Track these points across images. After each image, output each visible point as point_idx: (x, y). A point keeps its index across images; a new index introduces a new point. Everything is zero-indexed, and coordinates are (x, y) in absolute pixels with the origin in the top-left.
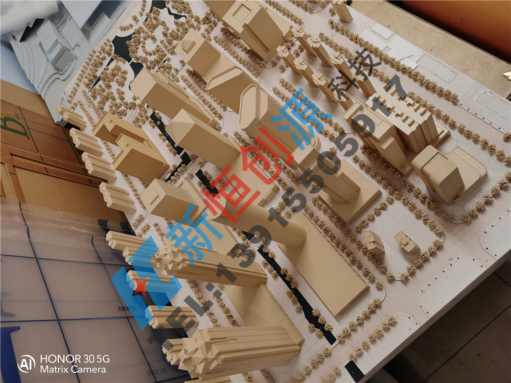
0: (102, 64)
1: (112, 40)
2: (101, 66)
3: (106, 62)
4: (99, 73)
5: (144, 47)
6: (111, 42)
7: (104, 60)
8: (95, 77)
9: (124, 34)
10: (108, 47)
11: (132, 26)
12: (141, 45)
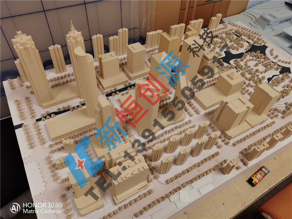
0: (249, 39)
1: (266, 45)
2: (248, 38)
3: (250, 41)
4: (243, 37)
5: (252, 60)
6: (264, 44)
7: (251, 40)
8: (241, 35)
9: (267, 51)
10: (260, 42)
11: (272, 55)
12: (255, 58)
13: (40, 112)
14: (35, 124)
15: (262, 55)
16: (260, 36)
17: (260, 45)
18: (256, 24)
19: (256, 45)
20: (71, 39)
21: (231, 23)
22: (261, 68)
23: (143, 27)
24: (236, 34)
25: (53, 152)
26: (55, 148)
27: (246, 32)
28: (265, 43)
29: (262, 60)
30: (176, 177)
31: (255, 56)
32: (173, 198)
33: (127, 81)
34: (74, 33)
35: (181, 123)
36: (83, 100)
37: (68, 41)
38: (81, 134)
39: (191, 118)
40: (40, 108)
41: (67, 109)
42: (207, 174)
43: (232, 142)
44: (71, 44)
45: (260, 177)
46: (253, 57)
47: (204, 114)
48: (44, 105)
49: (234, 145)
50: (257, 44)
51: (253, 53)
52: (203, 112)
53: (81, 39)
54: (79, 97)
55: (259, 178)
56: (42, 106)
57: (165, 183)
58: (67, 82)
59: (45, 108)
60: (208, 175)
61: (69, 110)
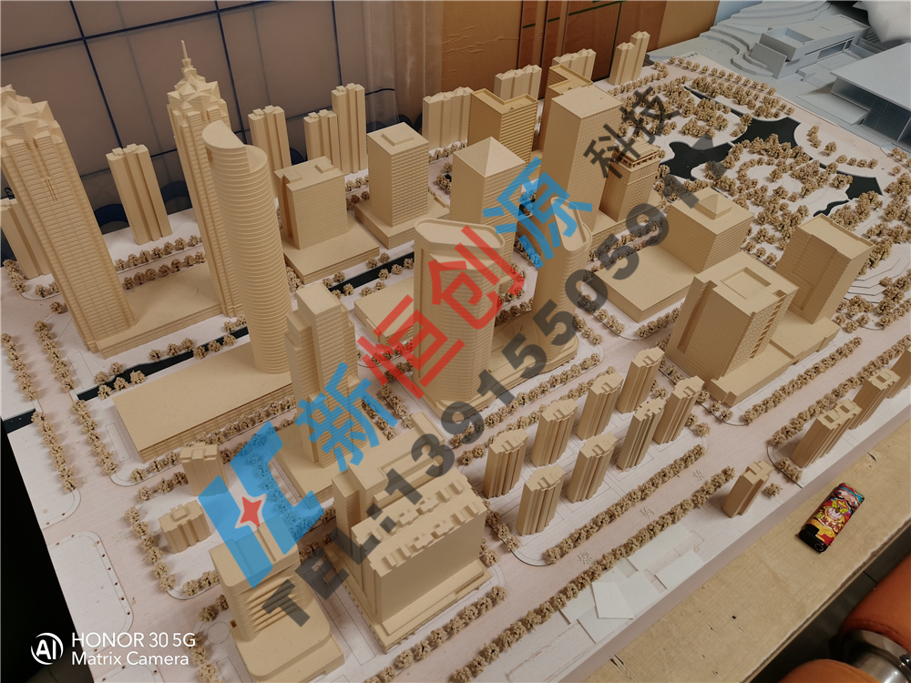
0: (739, 104)
1: (792, 117)
2: (735, 102)
3: (743, 109)
4: (720, 99)
5: (760, 162)
6: (786, 116)
7: (746, 106)
8: (713, 94)
9: (800, 135)
10: (773, 111)
11: (815, 145)
12: (766, 158)
13: (89, 369)
14: (75, 410)
15: (788, 145)
16: (770, 93)
17: (773, 119)
18: (750, 62)
19: (762, 118)
20: (186, 106)
21: (677, 62)
22: (790, 184)
23: (408, 86)
24: (696, 90)
25: (147, 495)
26: (154, 480)
27: (726, 84)
28: (790, 111)
29: (789, 161)
30: (576, 539)
31: (766, 150)
32: (573, 608)
33: (375, 251)
34: (195, 87)
35: (567, 367)
36: (234, 320)
37: (176, 113)
38: (238, 429)
39: (597, 350)
40: (89, 356)
41: (183, 352)
42: (673, 522)
43: (737, 411)
44: (185, 125)
45: (839, 520)
46: (759, 153)
47: (635, 334)
48: (102, 344)
49: (746, 420)
50: (766, 117)
51: (759, 143)
52: (631, 328)
53: (220, 106)
54: (221, 310)
55: (834, 524)
56: (96, 350)
57: (542, 563)
58: (176, 266)
59: (105, 353)
60: (678, 524)
61: (189, 355)
